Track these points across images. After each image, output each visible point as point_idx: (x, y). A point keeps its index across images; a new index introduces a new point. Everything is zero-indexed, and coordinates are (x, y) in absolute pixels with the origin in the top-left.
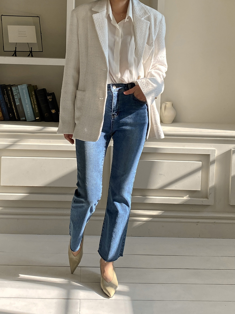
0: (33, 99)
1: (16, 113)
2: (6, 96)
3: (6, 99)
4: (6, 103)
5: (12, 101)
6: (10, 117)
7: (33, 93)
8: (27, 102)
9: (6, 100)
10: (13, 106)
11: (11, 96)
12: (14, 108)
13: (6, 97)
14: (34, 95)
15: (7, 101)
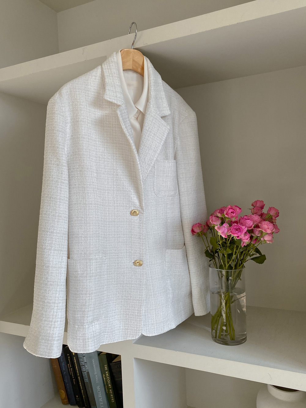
0: (106, 377)
1: (84, 396)
2: (70, 365)
3: (71, 369)
4: (71, 376)
5: (78, 375)
6: (76, 400)
7: (106, 368)
8: (97, 381)
9: (71, 371)
10: (80, 383)
11: (76, 366)
12: (81, 387)
13: (70, 367)
14: (107, 371)
15: (71, 374)
